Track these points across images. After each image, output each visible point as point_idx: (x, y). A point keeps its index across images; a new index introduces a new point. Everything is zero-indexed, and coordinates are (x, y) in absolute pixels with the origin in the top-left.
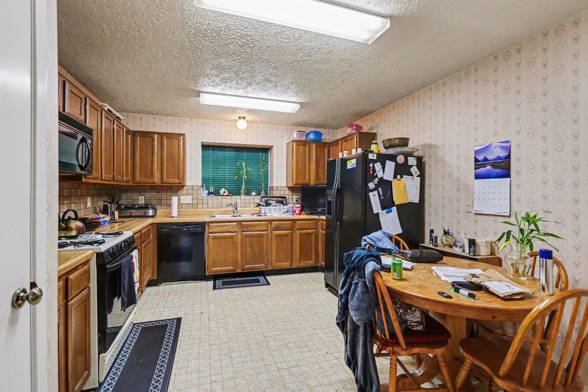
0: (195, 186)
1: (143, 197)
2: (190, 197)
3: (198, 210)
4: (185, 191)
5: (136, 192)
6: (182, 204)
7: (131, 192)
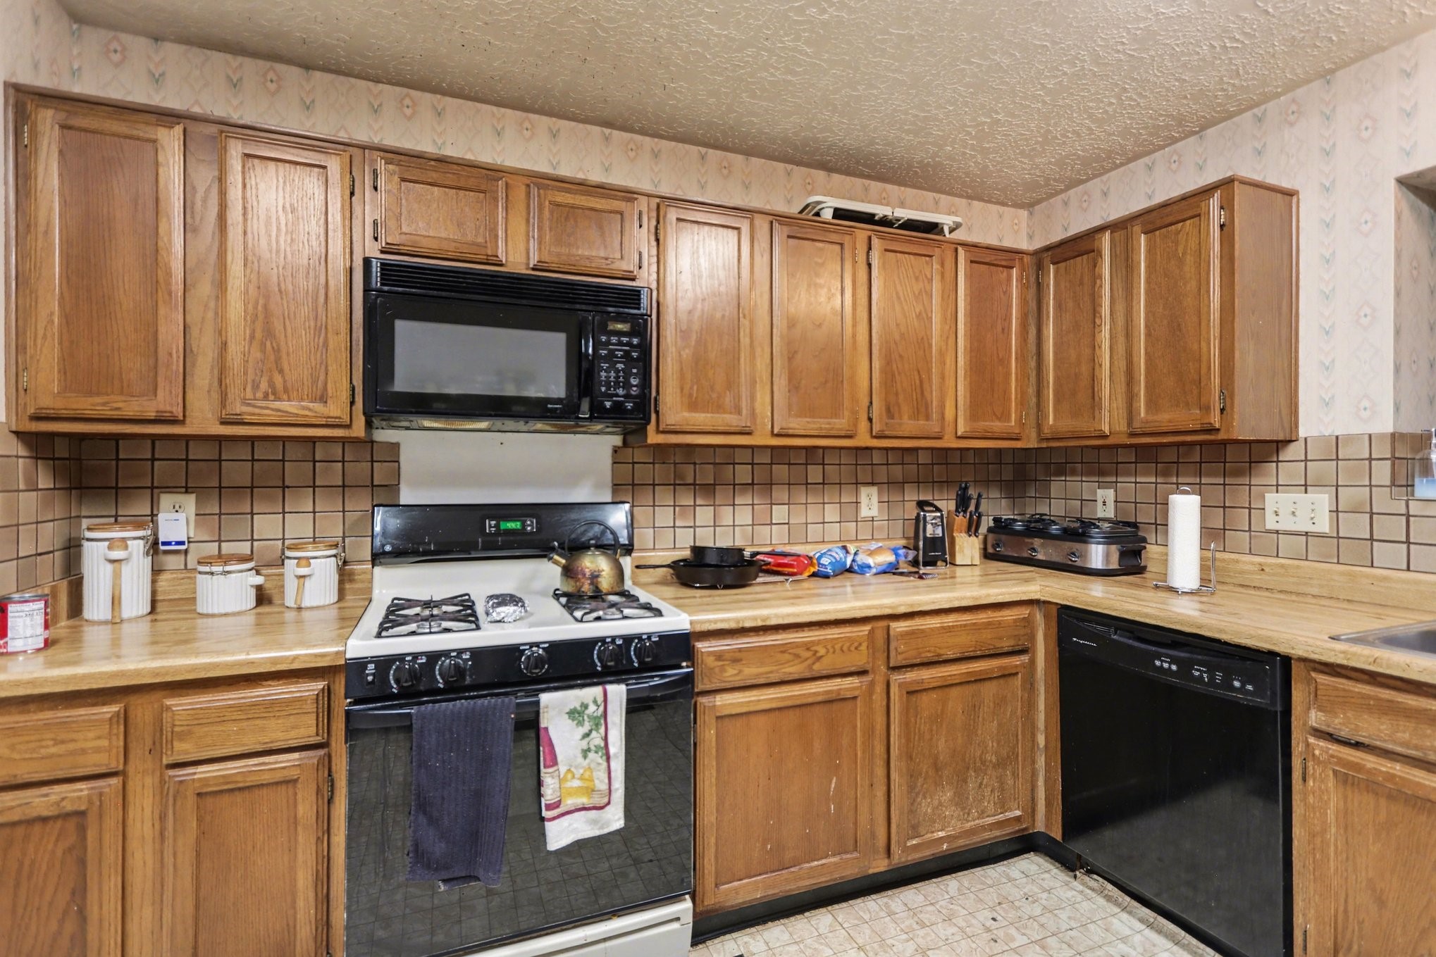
0: (1351, 438)
1: (1112, 491)
2: (1322, 500)
3: (1367, 576)
4: (1290, 464)
5: (1090, 474)
6: (1277, 532)
7: (1073, 473)
